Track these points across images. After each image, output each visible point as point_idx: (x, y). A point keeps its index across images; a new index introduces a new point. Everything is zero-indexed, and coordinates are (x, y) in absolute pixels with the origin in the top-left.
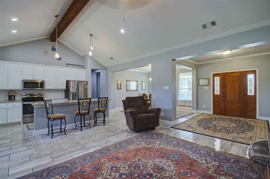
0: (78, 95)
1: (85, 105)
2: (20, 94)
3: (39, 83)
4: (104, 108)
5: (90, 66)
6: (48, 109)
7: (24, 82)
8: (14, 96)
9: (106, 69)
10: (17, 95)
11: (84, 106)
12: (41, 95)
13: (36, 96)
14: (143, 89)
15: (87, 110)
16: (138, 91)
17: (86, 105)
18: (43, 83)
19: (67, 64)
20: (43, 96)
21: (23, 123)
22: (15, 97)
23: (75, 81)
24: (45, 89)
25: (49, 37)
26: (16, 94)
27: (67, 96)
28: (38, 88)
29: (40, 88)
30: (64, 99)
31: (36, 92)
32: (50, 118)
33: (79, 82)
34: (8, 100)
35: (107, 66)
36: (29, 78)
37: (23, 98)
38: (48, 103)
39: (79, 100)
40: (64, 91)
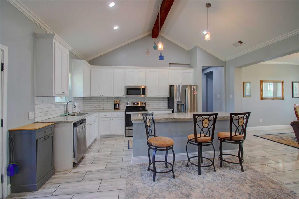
0: (184, 105)
1: (206, 125)
2: (124, 103)
3: (141, 89)
4: (242, 134)
5: (200, 61)
6: (149, 128)
7: (127, 88)
8: (119, 104)
9: (223, 64)
10: (122, 103)
11: (204, 127)
12: (143, 104)
13: (139, 105)
14: (295, 96)
15: (209, 137)
16: (283, 99)
17: (207, 127)
18: (145, 89)
19: (170, 64)
20: (145, 105)
21: (126, 137)
22: (120, 106)
23: (179, 86)
24: (147, 96)
25: (151, 32)
26: (120, 102)
27: (171, 106)
28: (140, 95)
29: (142, 95)
30: (167, 109)
31: (139, 100)
32: (151, 144)
33: (185, 87)
34: (114, 108)
35: (227, 59)
36: (132, 83)
37: (127, 107)
38: (149, 118)
39: (196, 117)
40: (167, 99)
